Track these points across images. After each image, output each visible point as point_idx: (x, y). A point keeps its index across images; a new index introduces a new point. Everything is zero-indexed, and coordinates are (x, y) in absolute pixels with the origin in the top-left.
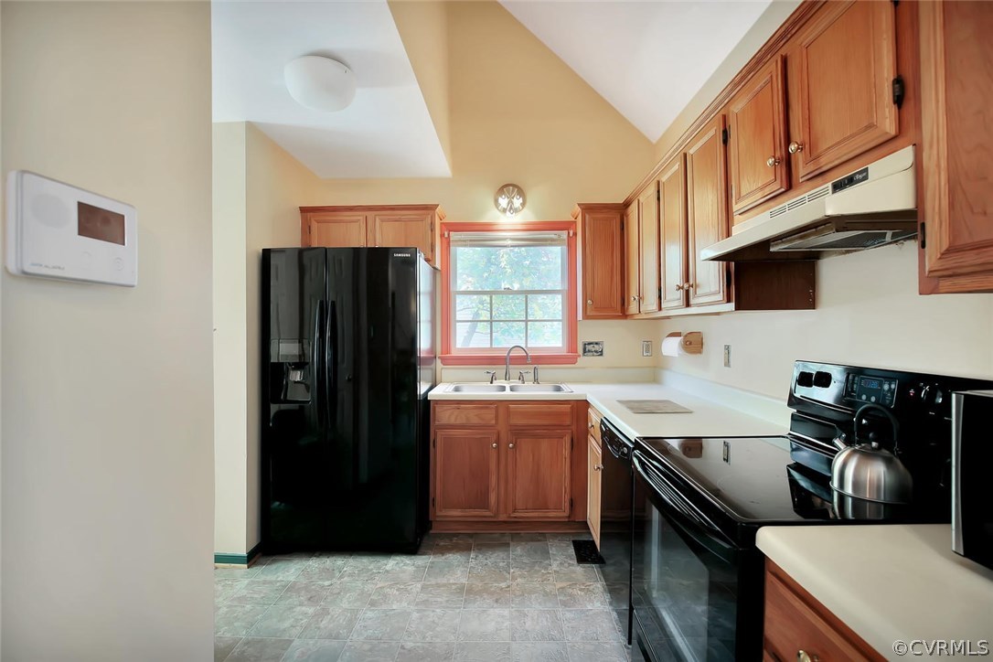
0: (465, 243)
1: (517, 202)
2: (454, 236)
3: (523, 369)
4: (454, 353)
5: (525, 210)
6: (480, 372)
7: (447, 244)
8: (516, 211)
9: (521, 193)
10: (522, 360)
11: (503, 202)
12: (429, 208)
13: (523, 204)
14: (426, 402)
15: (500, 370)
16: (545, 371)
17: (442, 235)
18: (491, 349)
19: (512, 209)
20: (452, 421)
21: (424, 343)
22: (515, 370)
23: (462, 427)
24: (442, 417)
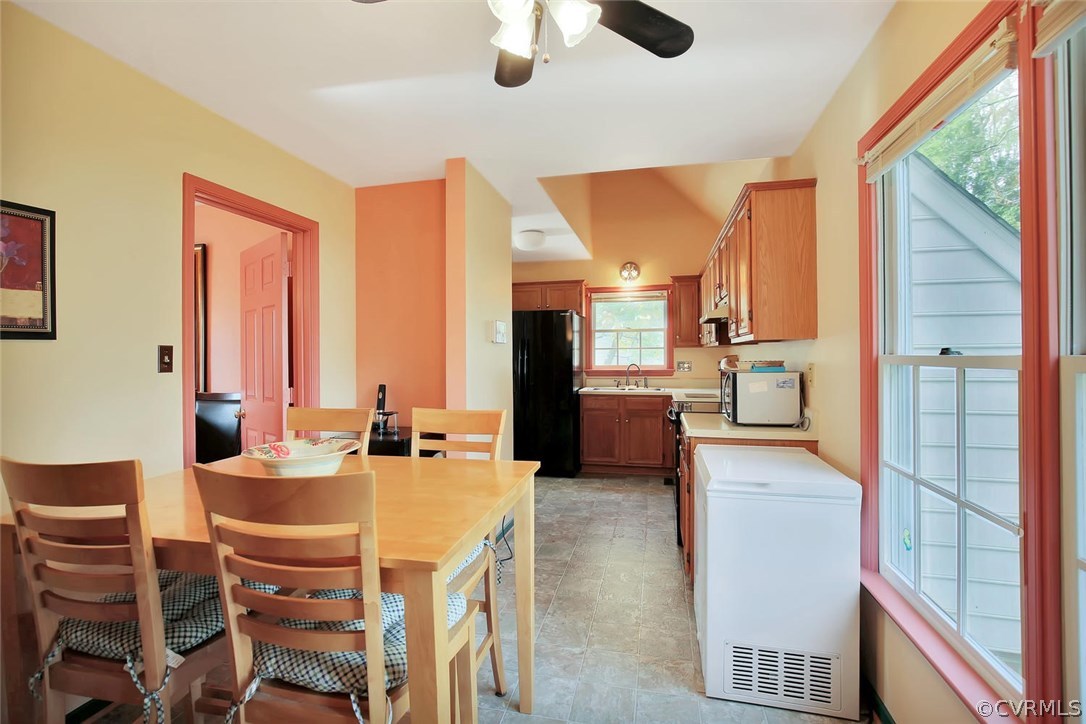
0: (600, 300)
1: (634, 273)
2: (594, 296)
3: (638, 378)
4: (594, 369)
5: (639, 278)
6: (610, 381)
7: (589, 301)
8: (634, 278)
9: (637, 268)
10: (636, 373)
11: (625, 274)
12: (579, 282)
13: (639, 273)
14: (577, 395)
15: (623, 380)
16: (652, 380)
17: (587, 296)
18: (618, 366)
19: (630, 278)
20: (593, 406)
21: (576, 362)
22: (632, 379)
23: (599, 410)
24: (586, 404)
